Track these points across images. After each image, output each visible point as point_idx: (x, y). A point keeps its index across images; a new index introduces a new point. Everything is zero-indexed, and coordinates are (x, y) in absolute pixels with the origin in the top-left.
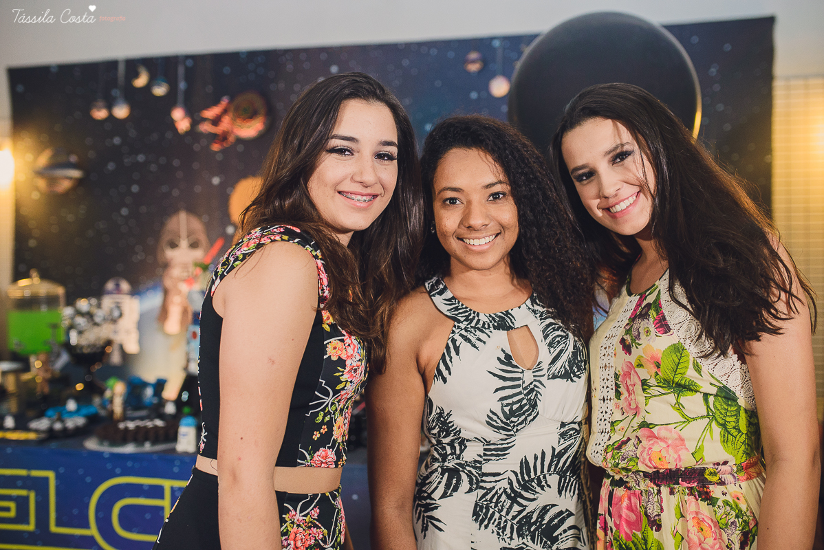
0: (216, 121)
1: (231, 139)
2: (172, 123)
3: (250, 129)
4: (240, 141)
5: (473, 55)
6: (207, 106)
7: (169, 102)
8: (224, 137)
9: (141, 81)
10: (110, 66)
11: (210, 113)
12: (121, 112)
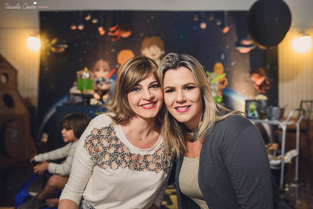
0: (114, 32)
1: (119, 38)
2: (98, 32)
3: (126, 35)
4: (122, 38)
5: (196, 16)
6: (111, 27)
7: (98, 25)
8: (116, 37)
9: (88, 18)
10: (78, 12)
11: (112, 29)
12: (81, 28)
